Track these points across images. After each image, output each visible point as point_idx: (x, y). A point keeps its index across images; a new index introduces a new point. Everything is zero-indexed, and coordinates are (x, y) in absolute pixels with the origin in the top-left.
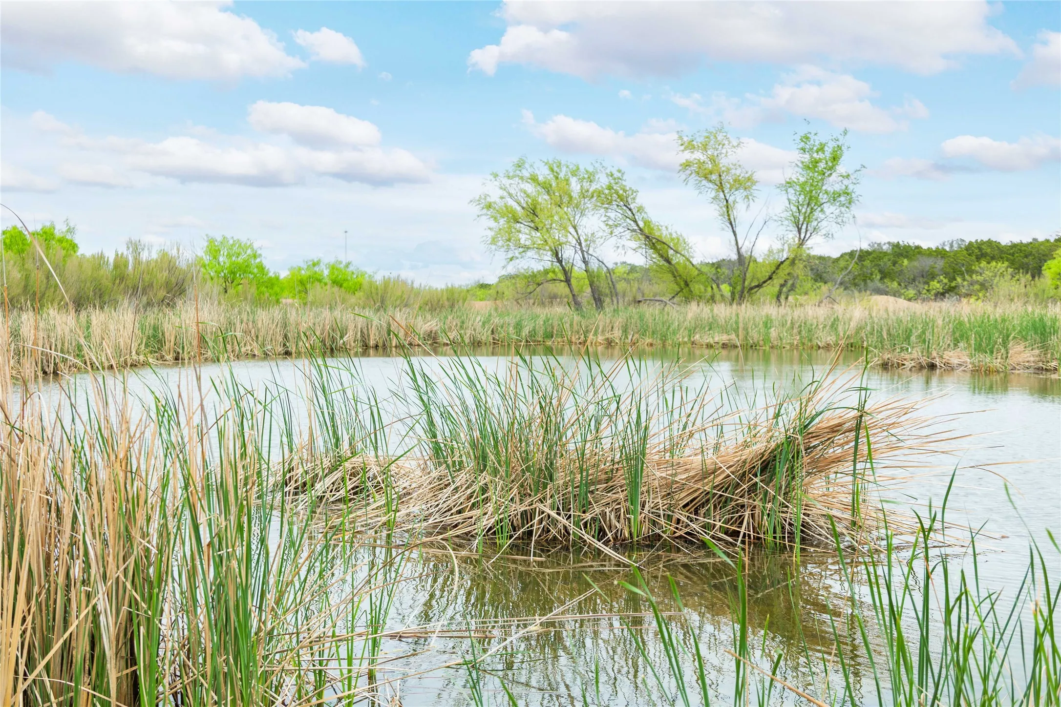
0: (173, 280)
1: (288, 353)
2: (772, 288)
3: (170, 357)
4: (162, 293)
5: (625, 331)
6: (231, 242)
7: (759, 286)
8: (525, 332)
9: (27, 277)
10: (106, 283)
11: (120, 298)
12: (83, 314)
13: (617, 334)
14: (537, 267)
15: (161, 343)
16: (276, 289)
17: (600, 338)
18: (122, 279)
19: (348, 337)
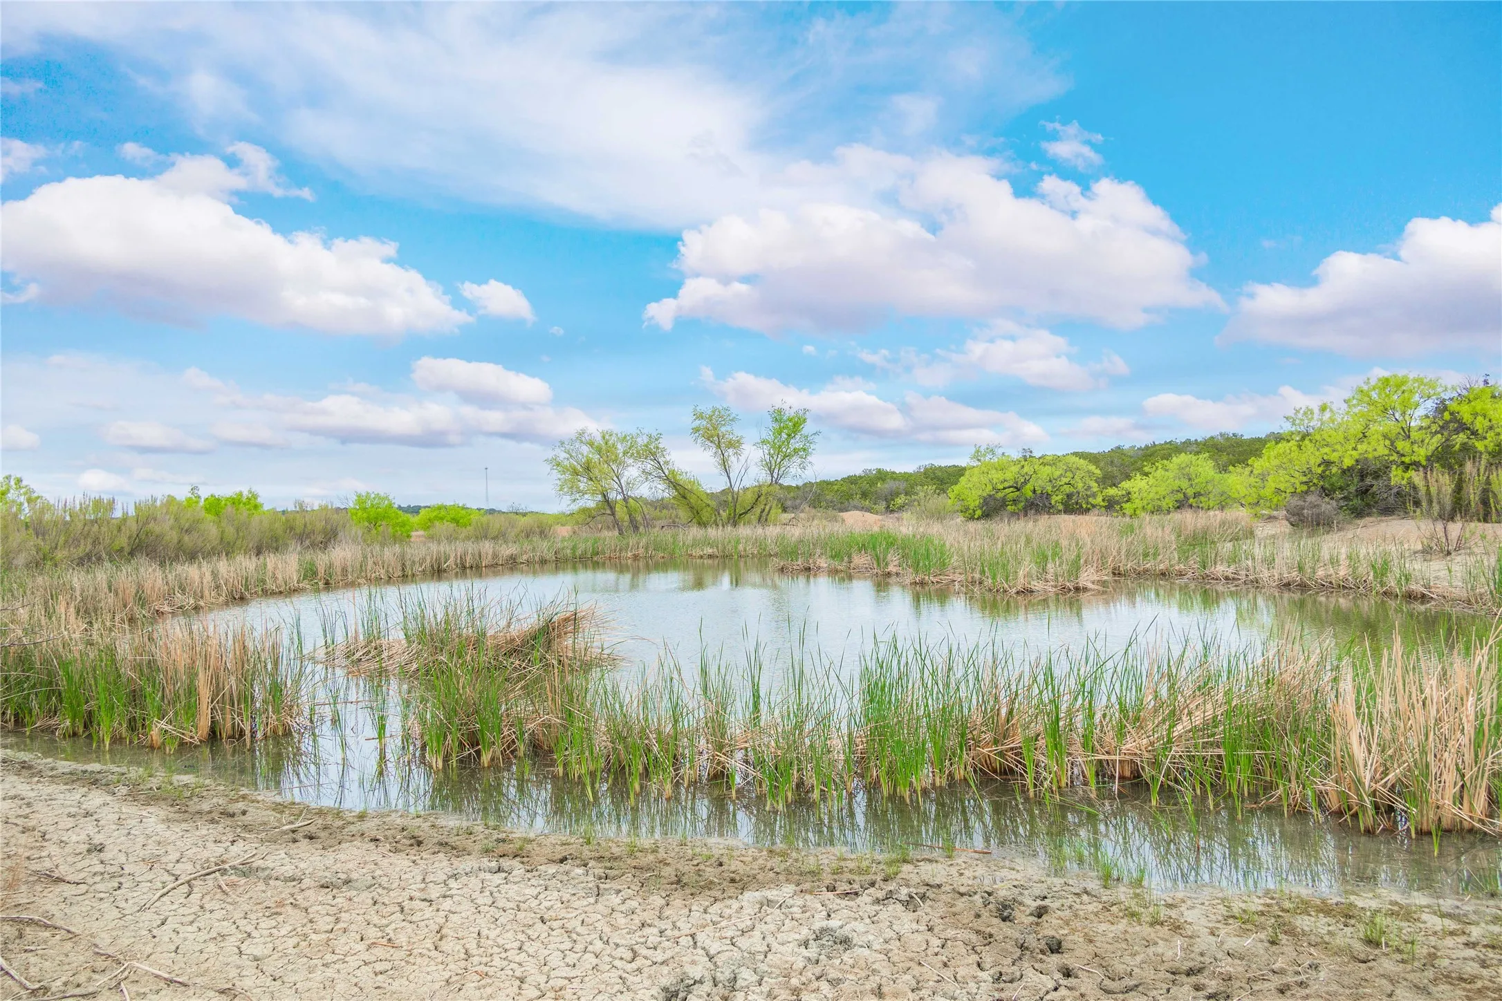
0: (329, 527)
1: (404, 576)
2: (753, 516)
3: (321, 585)
4: (320, 538)
5: (647, 549)
6: (373, 496)
7: (746, 513)
8: (579, 552)
9: (223, 532)
10: (280, 532)
11: (289, 542)
12: (262, 558)
13: (641, 551)
14: (591, 504)
15: (315, 573)
16: (408, 527)
17: (630, 554)
18: (292, 529)
19: (451, 562)
